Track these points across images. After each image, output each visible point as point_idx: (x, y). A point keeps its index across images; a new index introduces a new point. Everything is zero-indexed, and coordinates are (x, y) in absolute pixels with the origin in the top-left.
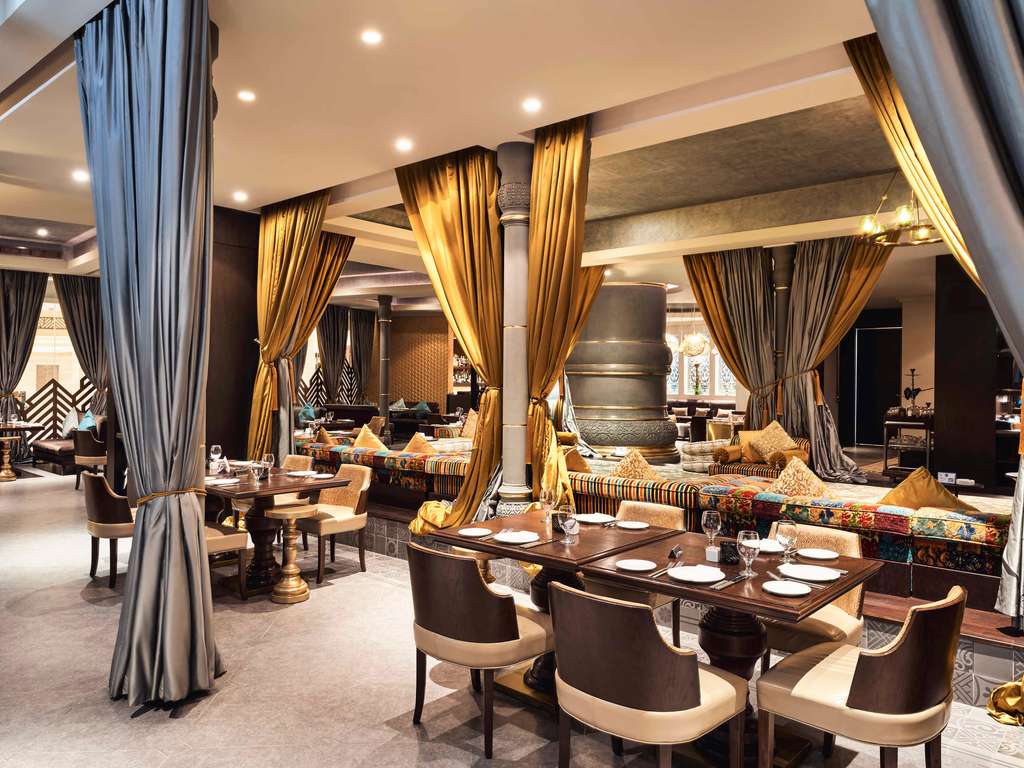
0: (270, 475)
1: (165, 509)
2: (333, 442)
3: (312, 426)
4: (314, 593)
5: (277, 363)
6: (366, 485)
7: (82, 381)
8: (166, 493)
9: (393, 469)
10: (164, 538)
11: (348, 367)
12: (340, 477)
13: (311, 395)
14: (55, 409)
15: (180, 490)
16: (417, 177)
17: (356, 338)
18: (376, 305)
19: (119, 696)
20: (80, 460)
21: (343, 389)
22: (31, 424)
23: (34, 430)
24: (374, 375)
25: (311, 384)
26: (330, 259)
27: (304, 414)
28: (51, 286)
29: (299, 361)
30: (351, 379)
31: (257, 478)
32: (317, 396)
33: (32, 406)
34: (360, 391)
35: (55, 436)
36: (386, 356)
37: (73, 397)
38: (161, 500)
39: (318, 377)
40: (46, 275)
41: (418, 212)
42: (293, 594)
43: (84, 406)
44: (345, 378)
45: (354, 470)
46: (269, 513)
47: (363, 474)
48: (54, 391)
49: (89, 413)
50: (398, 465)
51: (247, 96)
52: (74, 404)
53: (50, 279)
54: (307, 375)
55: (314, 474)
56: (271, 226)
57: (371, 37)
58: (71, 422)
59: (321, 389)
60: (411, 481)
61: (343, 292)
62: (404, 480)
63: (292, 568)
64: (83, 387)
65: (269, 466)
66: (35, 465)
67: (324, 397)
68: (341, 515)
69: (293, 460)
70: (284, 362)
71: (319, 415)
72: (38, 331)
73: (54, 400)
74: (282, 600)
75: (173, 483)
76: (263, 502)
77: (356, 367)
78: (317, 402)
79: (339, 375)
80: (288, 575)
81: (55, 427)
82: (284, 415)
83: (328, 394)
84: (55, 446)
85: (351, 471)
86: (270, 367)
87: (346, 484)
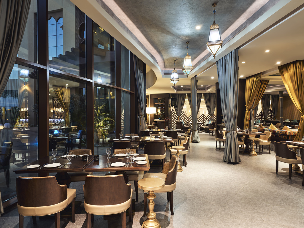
0: (249, 132)
1: (231, 133)
2: (264, 127)
3: (259, 124)
4: (258, 156)
5: (250, 110)
6: (270, 136)
7: (208, 114)
8: (231, 131)
9: (278, 134)
10: (231, 138)
11: (271, 110)
12: (264, 133)
13: (260, 117)
14: (203, 120)
15: (234, 131)
16: (283, 68)
17: (273, 102)
18: (278, 93)
19: (225, 161)
20: (210, 129)
21: (269, 116)
22: (200, 122)
23: (200, 124)
24: (278, 112)
25: (260, 115)
26: (263, 86)
27: (258, 122)
28: (203, 96)
29: (256, 109)
30: (272, 113)
31: (246, 132)
32: (262, 118)
33: (200, 119)
34: (274, 117)
35: (203, 125)
36: (282, 107)
37: (206, 117)
38: (230, 132)
39: (262, 113)
40: (202, 94)
41: (284, 75)
42: (253, 154)
43: (208, 119)
44: (270, 113)
45: (267, 132)
46: (248, 139)
47: (270, 133)
48: (203, 116)
49: (210, 121)
50: (280, 133)
51: (244, 62)
52: (207, 119)
53: (203, 94)
54: (259, 112)
55: (258, 132)
56: (248, 81)
57: (267, 51)
58: (207, 123)
59: (263, 116)
60: (283, 136)
61: (268, 91)
62: (281, 136)
63: (253, 150)
64: (208, 115)
65: (248, 130)
66: (200, 131)
67: (263, 118)
68: (264, 141)
69: (254, 130)
70: (251, 110)
71: (261, 122)
72: (201, 104)
73: (203, 118)
74: (252, 155)
75: (232, 130)
76: (247, 136)
77: (273, 110)
78: (261, 119)
79: (268, 112)
80: (253, 151)
81: (203, 123)
82: (252, 121)
83: (264, 117)
84: (204, 127)
85: (267, 133)
86: (248, 111)
87: (265, 135)
